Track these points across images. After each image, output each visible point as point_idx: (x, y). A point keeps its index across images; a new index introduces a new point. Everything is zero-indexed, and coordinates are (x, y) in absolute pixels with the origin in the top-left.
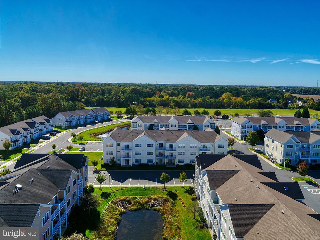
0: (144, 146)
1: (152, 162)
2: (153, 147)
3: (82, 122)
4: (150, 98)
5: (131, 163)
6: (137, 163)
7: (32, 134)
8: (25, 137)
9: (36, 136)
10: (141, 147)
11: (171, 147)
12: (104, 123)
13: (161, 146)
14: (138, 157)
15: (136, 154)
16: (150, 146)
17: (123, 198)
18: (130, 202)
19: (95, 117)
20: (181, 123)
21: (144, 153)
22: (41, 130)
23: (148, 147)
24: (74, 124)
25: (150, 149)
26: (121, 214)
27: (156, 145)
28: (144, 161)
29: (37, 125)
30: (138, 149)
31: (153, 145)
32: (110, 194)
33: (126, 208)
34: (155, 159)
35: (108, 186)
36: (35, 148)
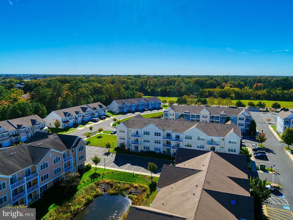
0: (152, 134)
1: (160, 150)
2: (160, 135)
3: (133, 109)
4: (211, 90)
5: (140, 149)
6: (145, 150)
7: (83, 116)
8: (76, 119)
9: (87, 118)
10: (149, 134)
11: (178, 137)
12: (153, 111)
13: (169, 135)
14: (147, 145)
15: (144, 141)
16: (157, 134)
17: (107, 181)
18: (112, 186)
19: (146, 105)
20: (212, 114)
21: (152, 142)
22: (93, 114)
23: (155, 135)
24: (125, 110)
25: (158, 138)
26: (96, 196)
27: (163, 134)
28: (152, 149)
29: (88, 109)
30: (147, 137)
31: (160, 134)
32: (99, 175)
33: (105, 191)
34: (161, 148)
35: (103, 167)
36: (80, 128)
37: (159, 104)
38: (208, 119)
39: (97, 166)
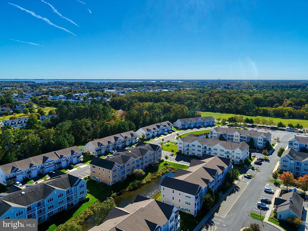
0: (196, 146)
3: (192, 126)
5: (189, 154)
6: (193, 155)
7: (158, 131)
8: (154, 133)
9: (160, 133)
13: (205, 147)
14: (193, 152)
15: (192, 150)
16: (200, 147)
17: (171, 167)
18: (173, 169)
19: (203, 123)
20: (242, 135)
21: (196, 150)
22: (164, 130)
23: (198, 147)
24: (186, 127)
25: (199, 149)
26: (166, 172)
27: (202, 146)
28: (196, 154)
29: (161, 127)
30: (193, 148)
32: (168, 164)
33: (170, 171)
35: (170, 161)
36: (156, 139)
37: (213, 122)
38: (239, 138)
39: (167, 161)
